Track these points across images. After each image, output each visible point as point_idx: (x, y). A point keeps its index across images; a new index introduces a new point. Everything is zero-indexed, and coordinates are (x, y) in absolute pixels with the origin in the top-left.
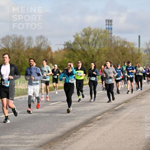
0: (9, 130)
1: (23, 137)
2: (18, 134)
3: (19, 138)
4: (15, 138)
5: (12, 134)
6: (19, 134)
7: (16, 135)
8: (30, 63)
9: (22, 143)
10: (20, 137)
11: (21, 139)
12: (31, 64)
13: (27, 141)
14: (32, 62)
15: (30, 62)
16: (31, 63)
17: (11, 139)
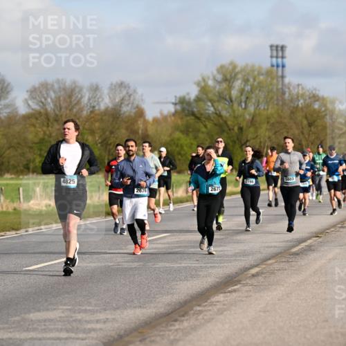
0: (46, 301)
1: (79, 316)
2: (67, 309)
3: (72, 317)
4: (60, 317)
5: (55, 309)
6: (70, 310)
7: (63, 312)
8: (127, 149)
9: (78, 329)
10: (73, 315)
11: (75, 321)
12: (129, 150)
13: (89, 326)
14: (132, 146)
15: (129, 147)
16: (131, 148)
17: (52, 320)
